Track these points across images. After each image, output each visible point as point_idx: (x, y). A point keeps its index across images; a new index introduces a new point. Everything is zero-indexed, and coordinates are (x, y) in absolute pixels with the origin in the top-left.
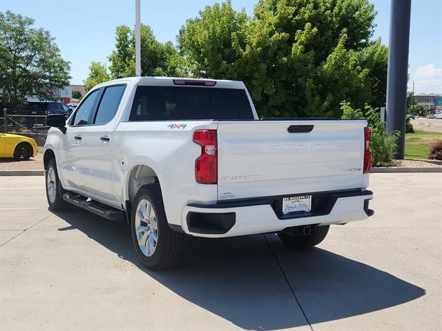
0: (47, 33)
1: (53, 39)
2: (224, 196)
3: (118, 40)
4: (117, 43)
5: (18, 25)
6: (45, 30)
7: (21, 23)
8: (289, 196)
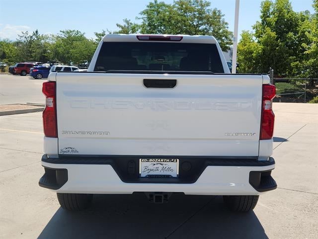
0: (219, 11)
1: (223, 16)
2: (65, 150)
3: (262, 12)
4: (261, 14)
5: (200, 7)
6: (218, 9)
7: (202, 5)
8: (148, 158)
